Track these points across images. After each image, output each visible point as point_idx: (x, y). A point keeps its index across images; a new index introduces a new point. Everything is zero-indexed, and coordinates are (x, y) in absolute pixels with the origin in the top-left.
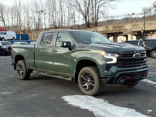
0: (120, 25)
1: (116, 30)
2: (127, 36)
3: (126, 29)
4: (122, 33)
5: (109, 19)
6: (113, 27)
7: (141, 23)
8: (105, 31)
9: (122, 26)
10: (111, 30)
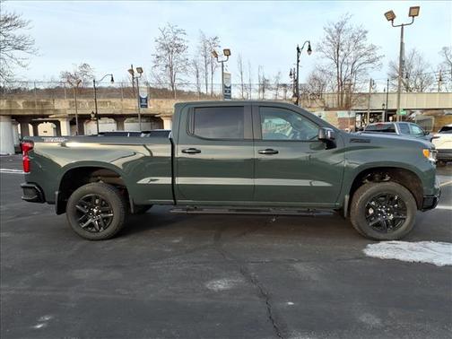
0: (42, 100)
1: (34, 111)
2: (57, 123)
3: (56, 110)
4: (47, 116)
5: (16, 85)
6: (27, 103)
7: (85, 100)
8: (6, 110)
9: (47, 103)
10: (22, 108)
